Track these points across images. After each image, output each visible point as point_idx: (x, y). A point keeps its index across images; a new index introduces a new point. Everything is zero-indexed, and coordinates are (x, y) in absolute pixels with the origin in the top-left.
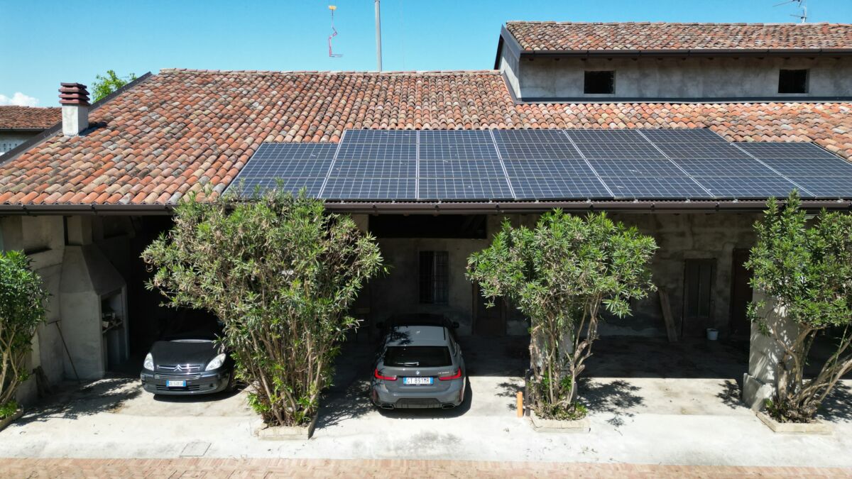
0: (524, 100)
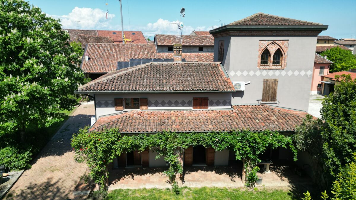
0: (158, 52)
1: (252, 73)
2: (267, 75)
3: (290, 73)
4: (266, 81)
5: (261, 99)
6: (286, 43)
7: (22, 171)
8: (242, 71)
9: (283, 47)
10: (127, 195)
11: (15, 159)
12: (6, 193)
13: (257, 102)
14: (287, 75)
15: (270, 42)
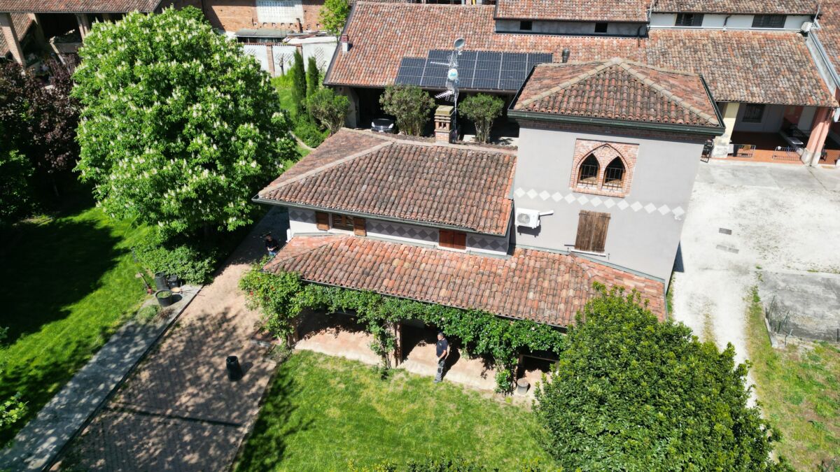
1: (557, 197)
2: (589, 204)
3: (637, 206)
4: (585, 216)
5: (574, 244)
6: (632, 149)
7: (200, 287)
8: (539, 190)
9: (626, 155)
10: (315, 363)
11: (190, 270)
12: (174, 321)
13: (565, 249)
14: (629, 208)
15: (600, 144)
